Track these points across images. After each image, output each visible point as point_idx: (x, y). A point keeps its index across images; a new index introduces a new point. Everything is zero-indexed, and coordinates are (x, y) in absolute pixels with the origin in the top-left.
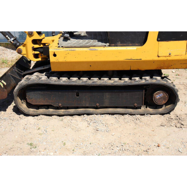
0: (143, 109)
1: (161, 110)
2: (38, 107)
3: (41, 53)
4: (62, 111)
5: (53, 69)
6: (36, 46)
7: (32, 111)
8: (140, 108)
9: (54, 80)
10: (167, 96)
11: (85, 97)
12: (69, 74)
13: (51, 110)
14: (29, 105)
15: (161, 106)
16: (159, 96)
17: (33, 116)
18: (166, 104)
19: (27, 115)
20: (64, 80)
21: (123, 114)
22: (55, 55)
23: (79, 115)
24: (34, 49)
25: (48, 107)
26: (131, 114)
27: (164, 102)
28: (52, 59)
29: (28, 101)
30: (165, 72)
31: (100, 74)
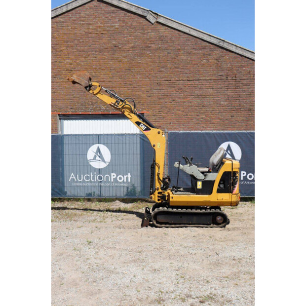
0: (212, 225)
1: (220, 226)
2: (161, 223)
3: (161, 198)
4: (173, 226)
5: (171, 204)
6: (159, 195)
7: (159, 225)
8: (210, 224)
9: (170, 210)
10: (222, 219)
11: (185, 219)
12: (177, 207)
13: (167, 225)
14: (157, 222)
15: (220, 224)
16: (219, 218)
17: (160, 227)
18: (223, 223)
19: (156, 227)
20: (175, 210)
21: (202, 227)
22: (172, 198)
23: (181, 227)
24: (158, 197)
25: (166, 223)
26: (206, 227)
27: (221, 222)
28: (171, 200)
29: (158, 220)
30: (222, 208)
31: (192, 207)
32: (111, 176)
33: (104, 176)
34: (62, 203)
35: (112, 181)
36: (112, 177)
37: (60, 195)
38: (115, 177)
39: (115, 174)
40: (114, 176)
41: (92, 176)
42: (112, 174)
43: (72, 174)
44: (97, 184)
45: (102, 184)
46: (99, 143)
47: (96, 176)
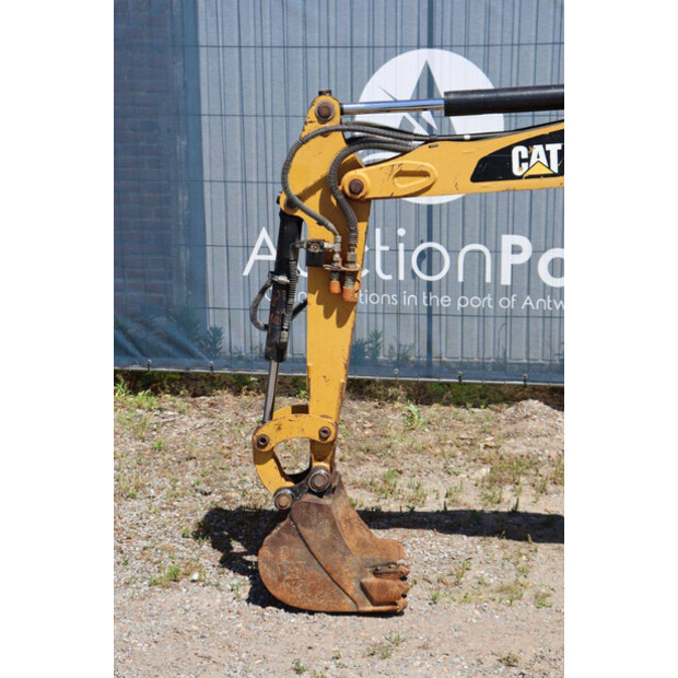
32: (496, 253)
33: (454, 253)
34: (204, 401)
35: (506, 279)
36: (508, 260)
37: (189, 354)
38: (522, 258)
39: (523, 242)
40: (516, 250)
41: (379, 248)
42: (508, 241)
43: (264, 234)
44: (408, 300)
45: (443, 301)
46: (431, 45)
47: (408, 251)
